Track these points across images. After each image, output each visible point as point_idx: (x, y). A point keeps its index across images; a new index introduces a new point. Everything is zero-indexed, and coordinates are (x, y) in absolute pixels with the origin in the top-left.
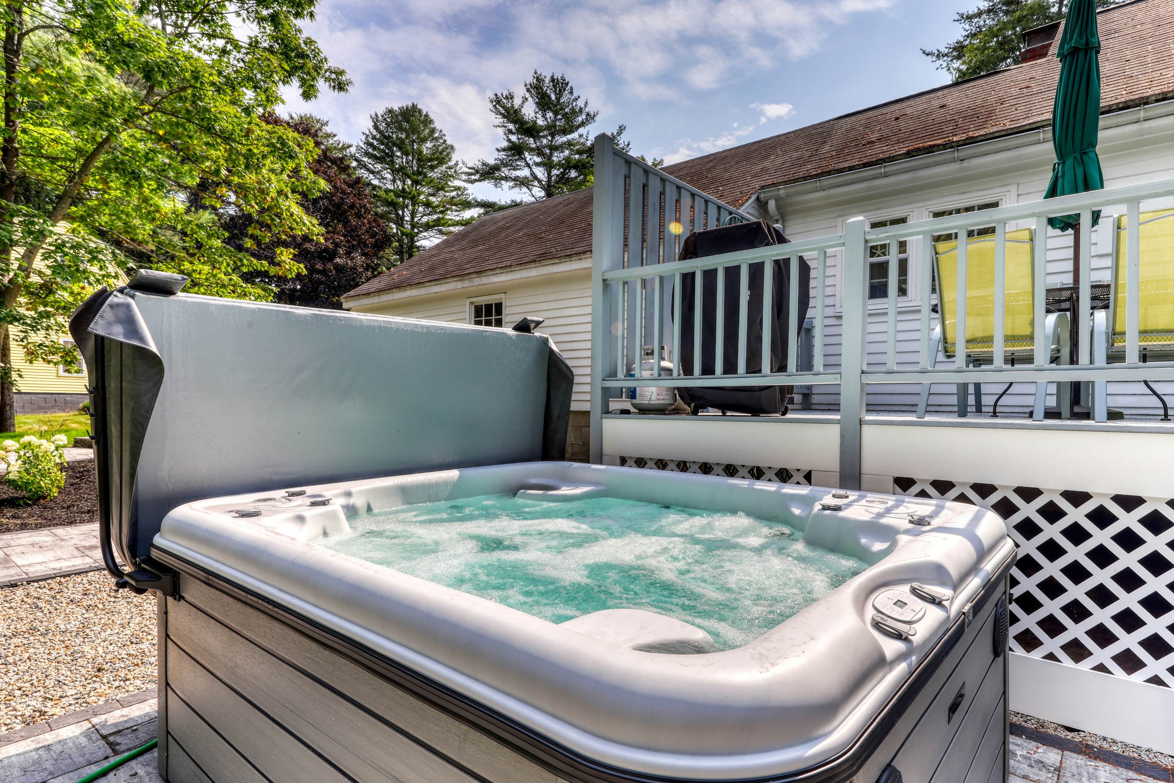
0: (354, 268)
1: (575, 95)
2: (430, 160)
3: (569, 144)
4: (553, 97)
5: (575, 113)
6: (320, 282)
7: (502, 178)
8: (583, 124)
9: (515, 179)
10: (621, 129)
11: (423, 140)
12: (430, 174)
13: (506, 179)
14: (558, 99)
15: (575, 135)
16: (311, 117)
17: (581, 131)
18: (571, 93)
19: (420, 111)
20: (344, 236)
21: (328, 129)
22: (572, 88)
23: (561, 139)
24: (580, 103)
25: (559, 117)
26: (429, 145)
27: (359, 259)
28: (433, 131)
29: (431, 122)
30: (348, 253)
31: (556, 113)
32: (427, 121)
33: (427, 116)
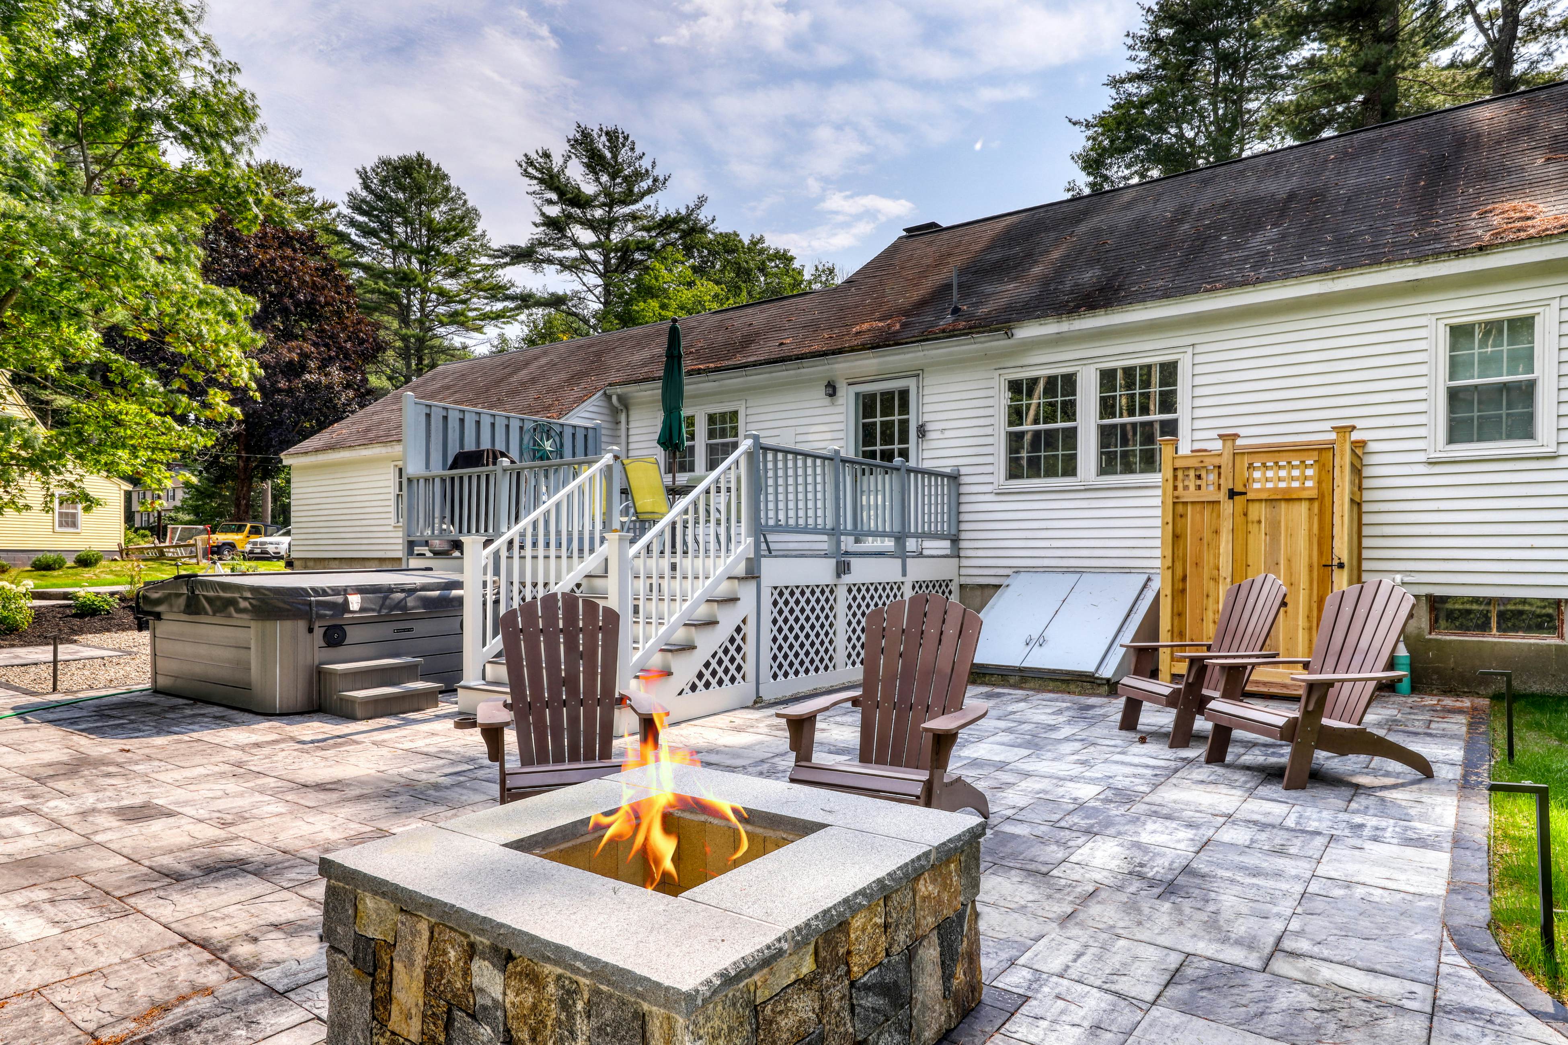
0: (330, 387)
1: (638, 151)
2: (445, 230)
3: (634, 217)
4: (608, 155)
5: (639, 175)
6: (283, 406)
7: (543, 261)
8: (649, 191)
9: (561, 263)
10: (702, 201)
11: (433, 203)
12: (445, 249)
13: (550, 261)
14: (615, 157)
15: (639, 206)
16: (276, 165)
17: (647, 200)
18: (632, 149)
19: (429, 163)
20: (315, 344)
21: (301, 182)
22: (633, 143)
23: (620, 211)
24: (646, 164)
25: (619, 180)
26: (443, 208)
27: (336, 373)
28: (447, 189)
29: (445, 177)
30: (321, 368)
31: (613, 177)
32: (439, 176)
33: (438, 169)
